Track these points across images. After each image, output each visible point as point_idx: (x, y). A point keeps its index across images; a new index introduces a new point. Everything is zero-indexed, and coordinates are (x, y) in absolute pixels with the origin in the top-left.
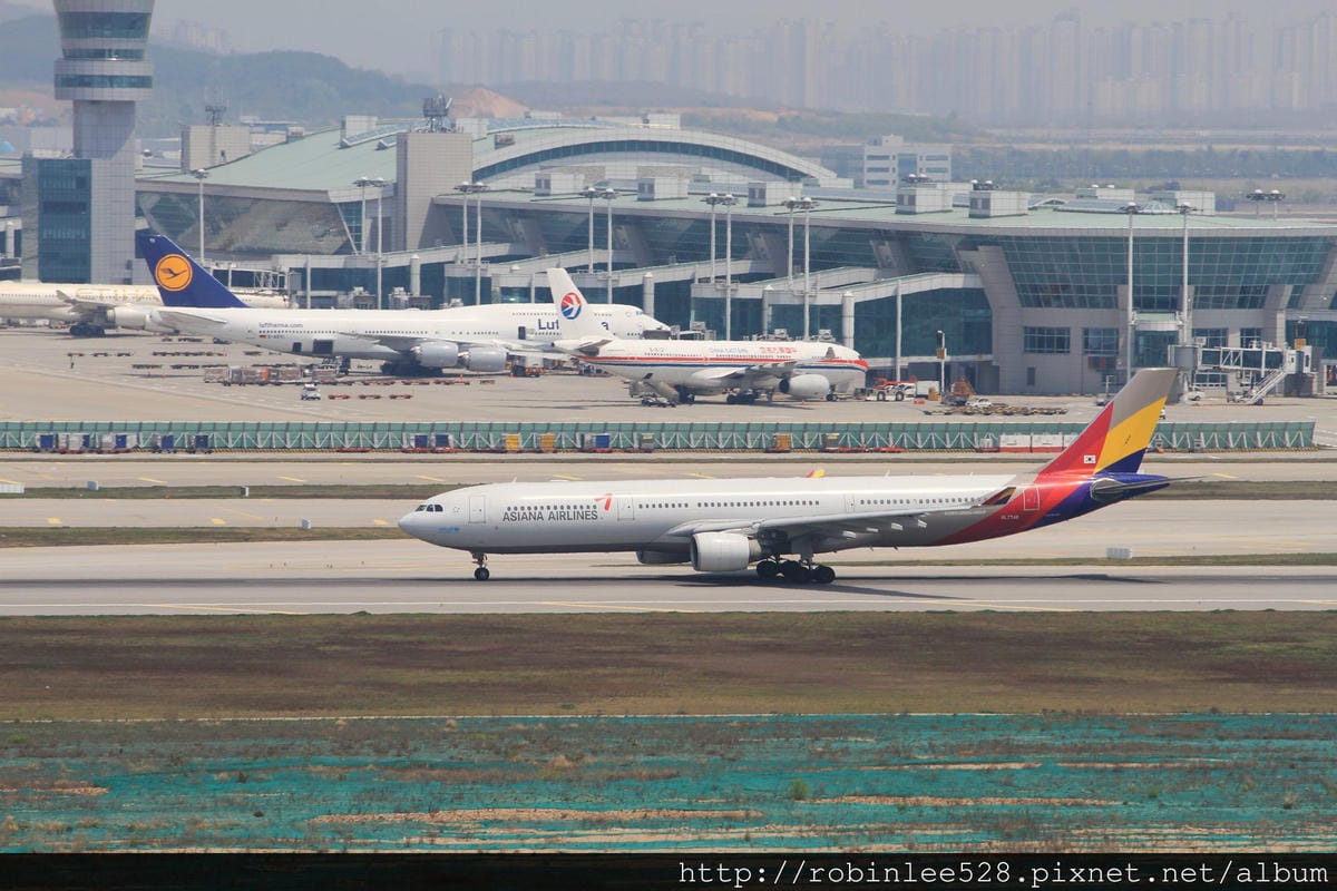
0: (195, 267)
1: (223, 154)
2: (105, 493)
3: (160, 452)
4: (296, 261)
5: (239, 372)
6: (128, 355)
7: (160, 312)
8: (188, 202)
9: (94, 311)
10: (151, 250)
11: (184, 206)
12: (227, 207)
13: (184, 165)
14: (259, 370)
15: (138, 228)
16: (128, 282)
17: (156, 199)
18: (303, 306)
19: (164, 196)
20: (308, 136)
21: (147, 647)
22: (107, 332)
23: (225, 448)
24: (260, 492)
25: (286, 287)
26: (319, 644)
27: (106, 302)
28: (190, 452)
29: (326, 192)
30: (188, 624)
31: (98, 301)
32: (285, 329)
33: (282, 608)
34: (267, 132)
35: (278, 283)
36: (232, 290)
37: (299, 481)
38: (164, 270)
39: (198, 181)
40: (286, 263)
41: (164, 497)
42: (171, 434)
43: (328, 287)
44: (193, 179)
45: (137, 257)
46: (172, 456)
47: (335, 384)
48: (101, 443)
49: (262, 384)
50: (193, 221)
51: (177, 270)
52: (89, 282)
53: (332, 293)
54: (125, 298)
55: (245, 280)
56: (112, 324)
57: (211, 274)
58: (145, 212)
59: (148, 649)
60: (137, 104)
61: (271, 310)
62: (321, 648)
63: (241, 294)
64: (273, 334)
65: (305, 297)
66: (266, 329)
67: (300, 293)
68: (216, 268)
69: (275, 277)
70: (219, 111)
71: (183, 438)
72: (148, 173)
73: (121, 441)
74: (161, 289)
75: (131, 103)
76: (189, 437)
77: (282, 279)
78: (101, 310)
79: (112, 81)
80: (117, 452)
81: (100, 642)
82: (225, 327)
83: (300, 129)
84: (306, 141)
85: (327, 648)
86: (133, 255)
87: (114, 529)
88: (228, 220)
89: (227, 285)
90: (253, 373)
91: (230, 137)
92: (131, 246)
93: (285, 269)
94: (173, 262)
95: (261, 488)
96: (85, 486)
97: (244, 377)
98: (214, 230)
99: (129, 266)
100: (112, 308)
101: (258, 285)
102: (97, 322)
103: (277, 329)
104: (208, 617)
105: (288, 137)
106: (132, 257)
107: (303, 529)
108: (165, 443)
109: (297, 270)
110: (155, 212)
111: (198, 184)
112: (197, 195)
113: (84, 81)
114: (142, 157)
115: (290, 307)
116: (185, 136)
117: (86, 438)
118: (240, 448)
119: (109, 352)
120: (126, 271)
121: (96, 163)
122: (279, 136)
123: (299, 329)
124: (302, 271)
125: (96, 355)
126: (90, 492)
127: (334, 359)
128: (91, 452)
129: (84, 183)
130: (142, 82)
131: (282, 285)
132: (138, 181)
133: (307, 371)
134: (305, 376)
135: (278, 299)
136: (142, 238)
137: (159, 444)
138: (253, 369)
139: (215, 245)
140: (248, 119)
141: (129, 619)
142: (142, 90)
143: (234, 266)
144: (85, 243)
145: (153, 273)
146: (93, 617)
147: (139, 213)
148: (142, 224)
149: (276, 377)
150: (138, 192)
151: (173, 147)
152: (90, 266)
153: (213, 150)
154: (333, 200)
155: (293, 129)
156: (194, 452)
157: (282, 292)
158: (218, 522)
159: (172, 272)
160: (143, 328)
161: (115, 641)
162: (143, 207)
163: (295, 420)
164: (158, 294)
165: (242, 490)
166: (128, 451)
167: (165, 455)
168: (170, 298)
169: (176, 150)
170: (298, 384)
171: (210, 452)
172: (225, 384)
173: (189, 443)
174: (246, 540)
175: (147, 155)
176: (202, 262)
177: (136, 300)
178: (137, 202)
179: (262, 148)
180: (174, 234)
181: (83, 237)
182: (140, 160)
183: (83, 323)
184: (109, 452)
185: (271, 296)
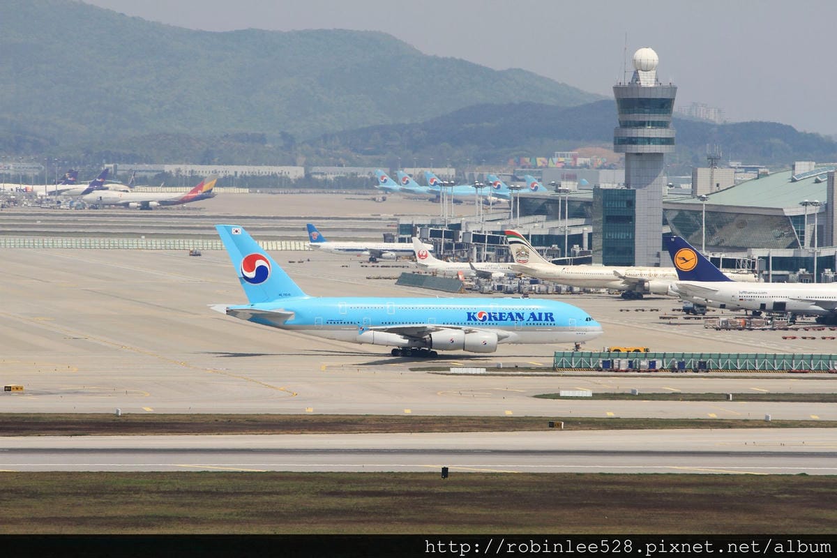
0: (700, 257)
1: (718, 185)
2: (642, 397)
3: (677, 372)
4: (763, 252)
5: (726, 322)
6: (657, 310)
7: (677, 284)
8: (696, 215)
9: (636, 284)
10: (672, 246)
11: (692, 218)
12: (720, 218)
13: (693, 192)
14: (738, 321)
15: (664, 232)
16: (657, 265)
17: (677, 213)
18: (767, 281)
19: (681, 211)
20: (771, 174)
21: (668, 493)
22: (645, 296)
23: (717, 369)
24: (739, 397)
25: (756, 269)
26: (775, 494)
27: (644, 277)
28: (695, 372)
29: (782, 209)
30: (694, 480)
31: (639, 277)
32: (755, 295)
33: (752, 470)
34: (746, 172)
35: (751, 265)
36: (722, 270)
37: (765, 391)
38: (679, 258)
39: (701, 202)
40: (757, 253)
41: (679, 400)
42: (683, 360)
43: (784, 268)
44: (699, 201)
45: (663, 250)
46: (684, 374)
47: (787, 329)
48: (640, 366)
49: (740, 329)
50: (697, 228)
51: (688, 258)
52: (634, 266)
53: (786, 272)
54: (656, 275)
55: (731, 264)
56: (647, 291)
57: (709, 260)
58: (669, 222)
59: (669, 495)
60: (664, 155)
61: (746, 283)
62: (777, 496)
63: (727, 273)
64: (748, 298)
65: (768, 275)
66: (744, 295)
67: (765, 272)
68: (712, 256)
69: (749, 262)
70: (715, 158)
71: (691, 363)
72: (673, 198)
73: (652, 365)
74: (678, 270)
75: (661, 155)
76: (695, 362)
77: (754, 263)
78: (642, 282)
79: (649, 140)
80: (650, 371)
81: (638, 490)
82: (717, 293)
83: (766, 170)
84: (771, 177)
85: (781, 496)
86: (661, 248)
87: (647, 419)
88: (720, 226)
89: (719, 267)
90: (735, 322)
91: (723, 175)
92: (660, 243)
93: (756, 257)
94: (686, 253)
95: (739, 395)
96: (630, 392)
97: (729, 325)
98: (711, 232)
99: (658, 255)
100: (647, 281)
101: (738, 267)
102: (638, 290)
103: (750, 295)
104: (705, 475)
105: (758, 175)
106: (660, 249)
107: (766, 421)
108: (680, 366)
109: (763, 258)
110: (675, 222)
111: (702, 205)
112: (702, 211)
113: (633, 141)
114: (668, 188)
115: (759, 281)
116: (695, 175)
117: (630, 362)
118: (726, 369)
119: (645, 309)
120: (657, 258)
121: (638, 191)
122: (753, 175)
123: (764, 295)
124: (767, 259)
125: (637, 310)
126: (632, 396)
127: (786, 314)
128: (633, 371)
129: (631, 204)
130: (668, 141)
131: (754, 267)
132: (664, 202)
133: (769, 322)
134: (768, 324)
135: (751, 276)
136: (666, 238)
137: (676, 367)
138: (734, 320)
139: (712, 243)
140: (733, 164)
141: (656, 476)
142: (668, 146)
143: (723, 256)
144: (632, 241)
145: (673, 259)
146: (634, 474)
147: (665, 223)
148: (667, 230)
149: (750, 325)
150: (665, 210)
151: (687, 181)
152: (634, 255)
153: (712, 184)
154: (786, 214)
155: (761, 170)
156: (697, 372)
157: (753, 272)
158: (713, 416)
159: (684, 260)
160: (667, 294)
161: (648, 490)
162: (667, 219)
163: (761, 352)
164: (676, 273)
165: (728, 396)
166: (656, 371)
167: (680, 374)
168: (683, 275)
169: (689, 183)
170: (763, 330)
171: (707, 372)
172: (717, 329)
173: (695, 366)
174: (730, 427)
175: (671, 186)
176: (704, 253)
177: (662, 277)
178: (664, 216)
179: (743, 182)
180: (687, 236)
181: (631, 237)
182: (665, 190)
183: (629, 291)
184: (645, 371)
185: (748, 273)
